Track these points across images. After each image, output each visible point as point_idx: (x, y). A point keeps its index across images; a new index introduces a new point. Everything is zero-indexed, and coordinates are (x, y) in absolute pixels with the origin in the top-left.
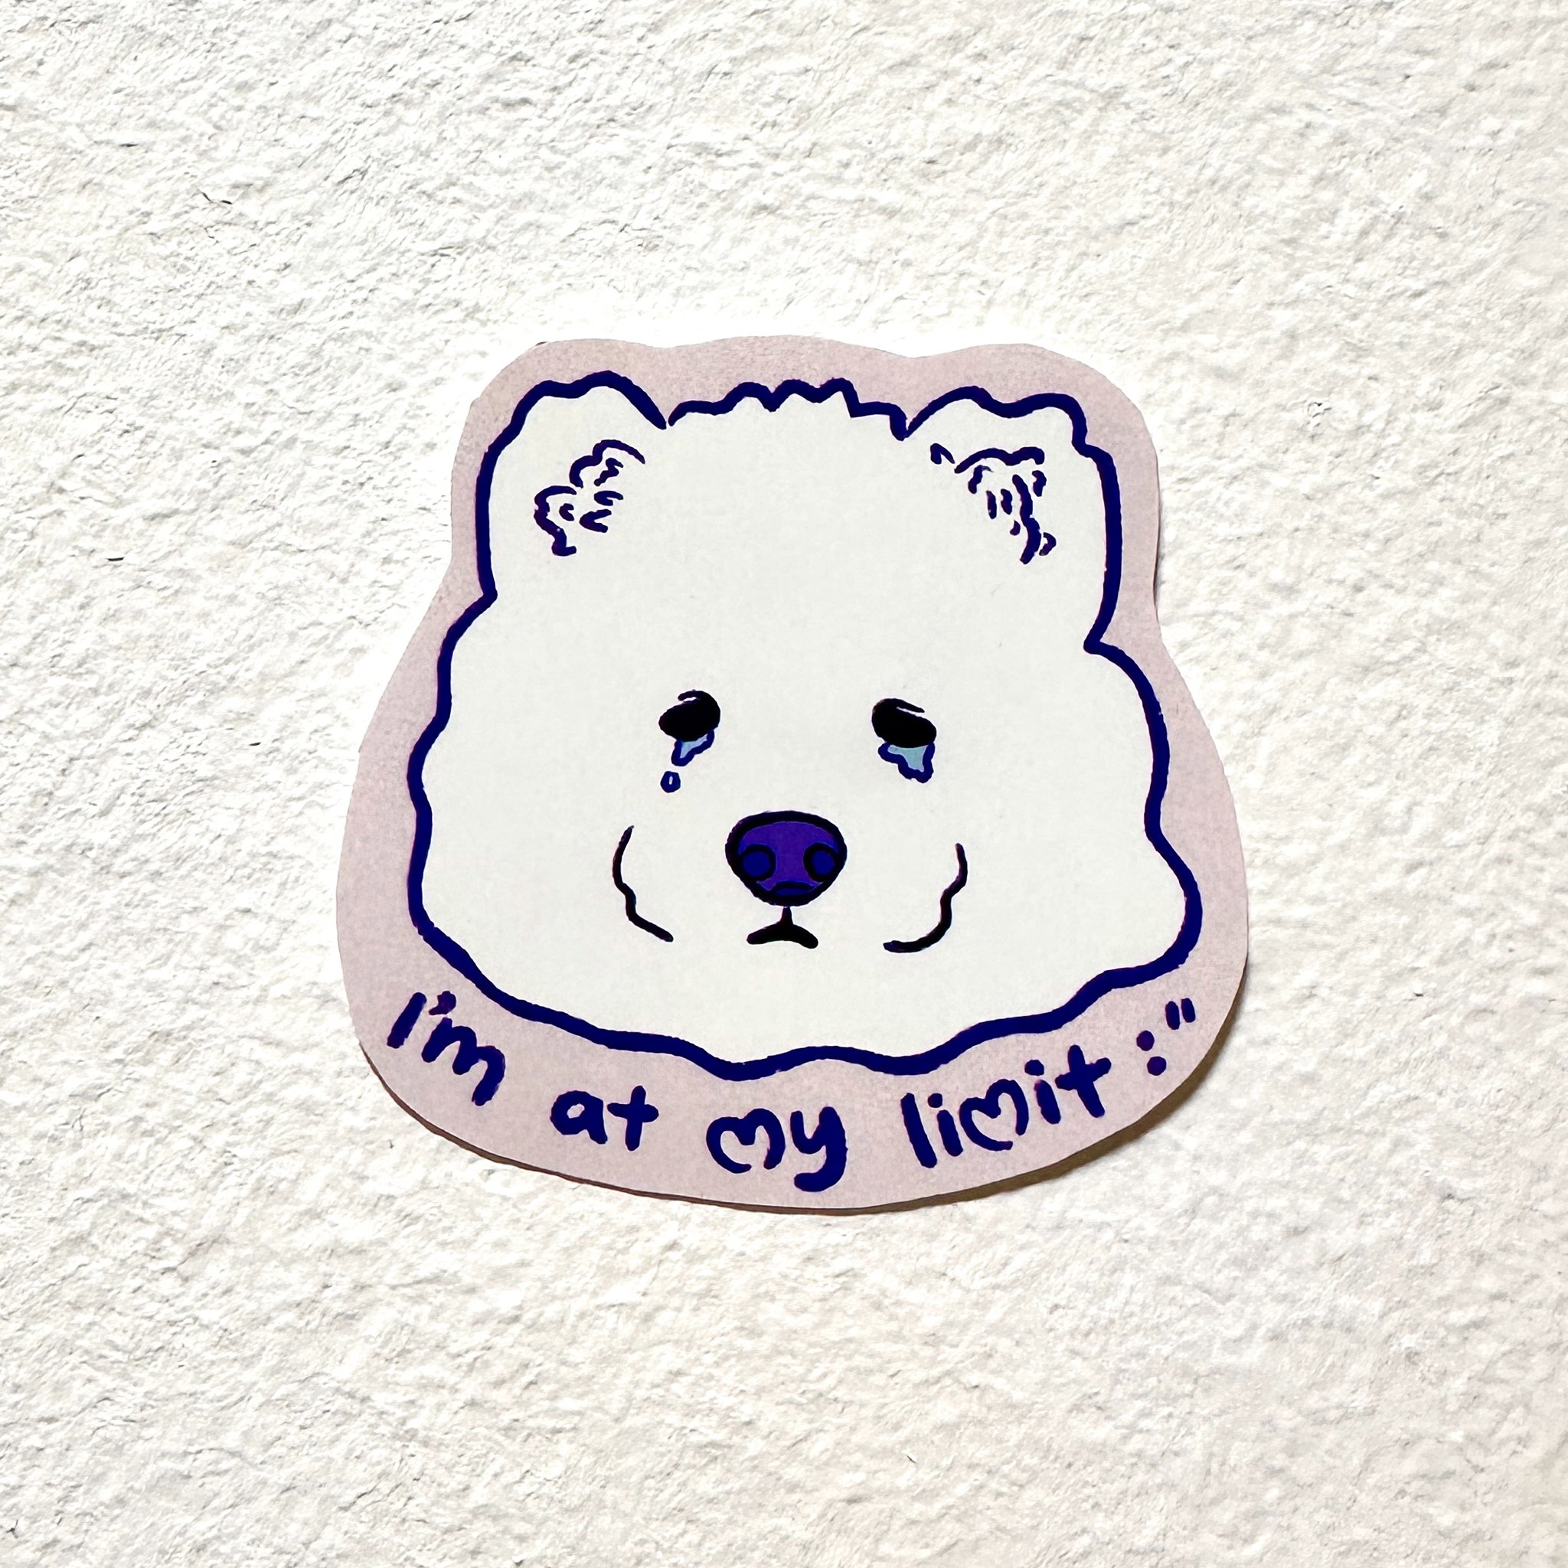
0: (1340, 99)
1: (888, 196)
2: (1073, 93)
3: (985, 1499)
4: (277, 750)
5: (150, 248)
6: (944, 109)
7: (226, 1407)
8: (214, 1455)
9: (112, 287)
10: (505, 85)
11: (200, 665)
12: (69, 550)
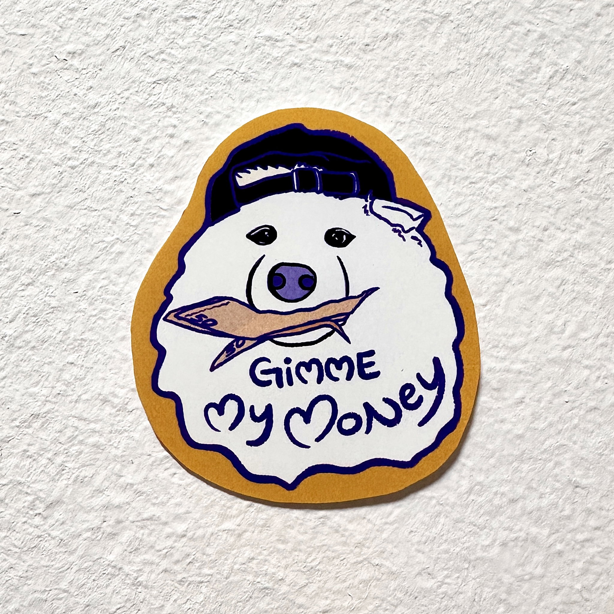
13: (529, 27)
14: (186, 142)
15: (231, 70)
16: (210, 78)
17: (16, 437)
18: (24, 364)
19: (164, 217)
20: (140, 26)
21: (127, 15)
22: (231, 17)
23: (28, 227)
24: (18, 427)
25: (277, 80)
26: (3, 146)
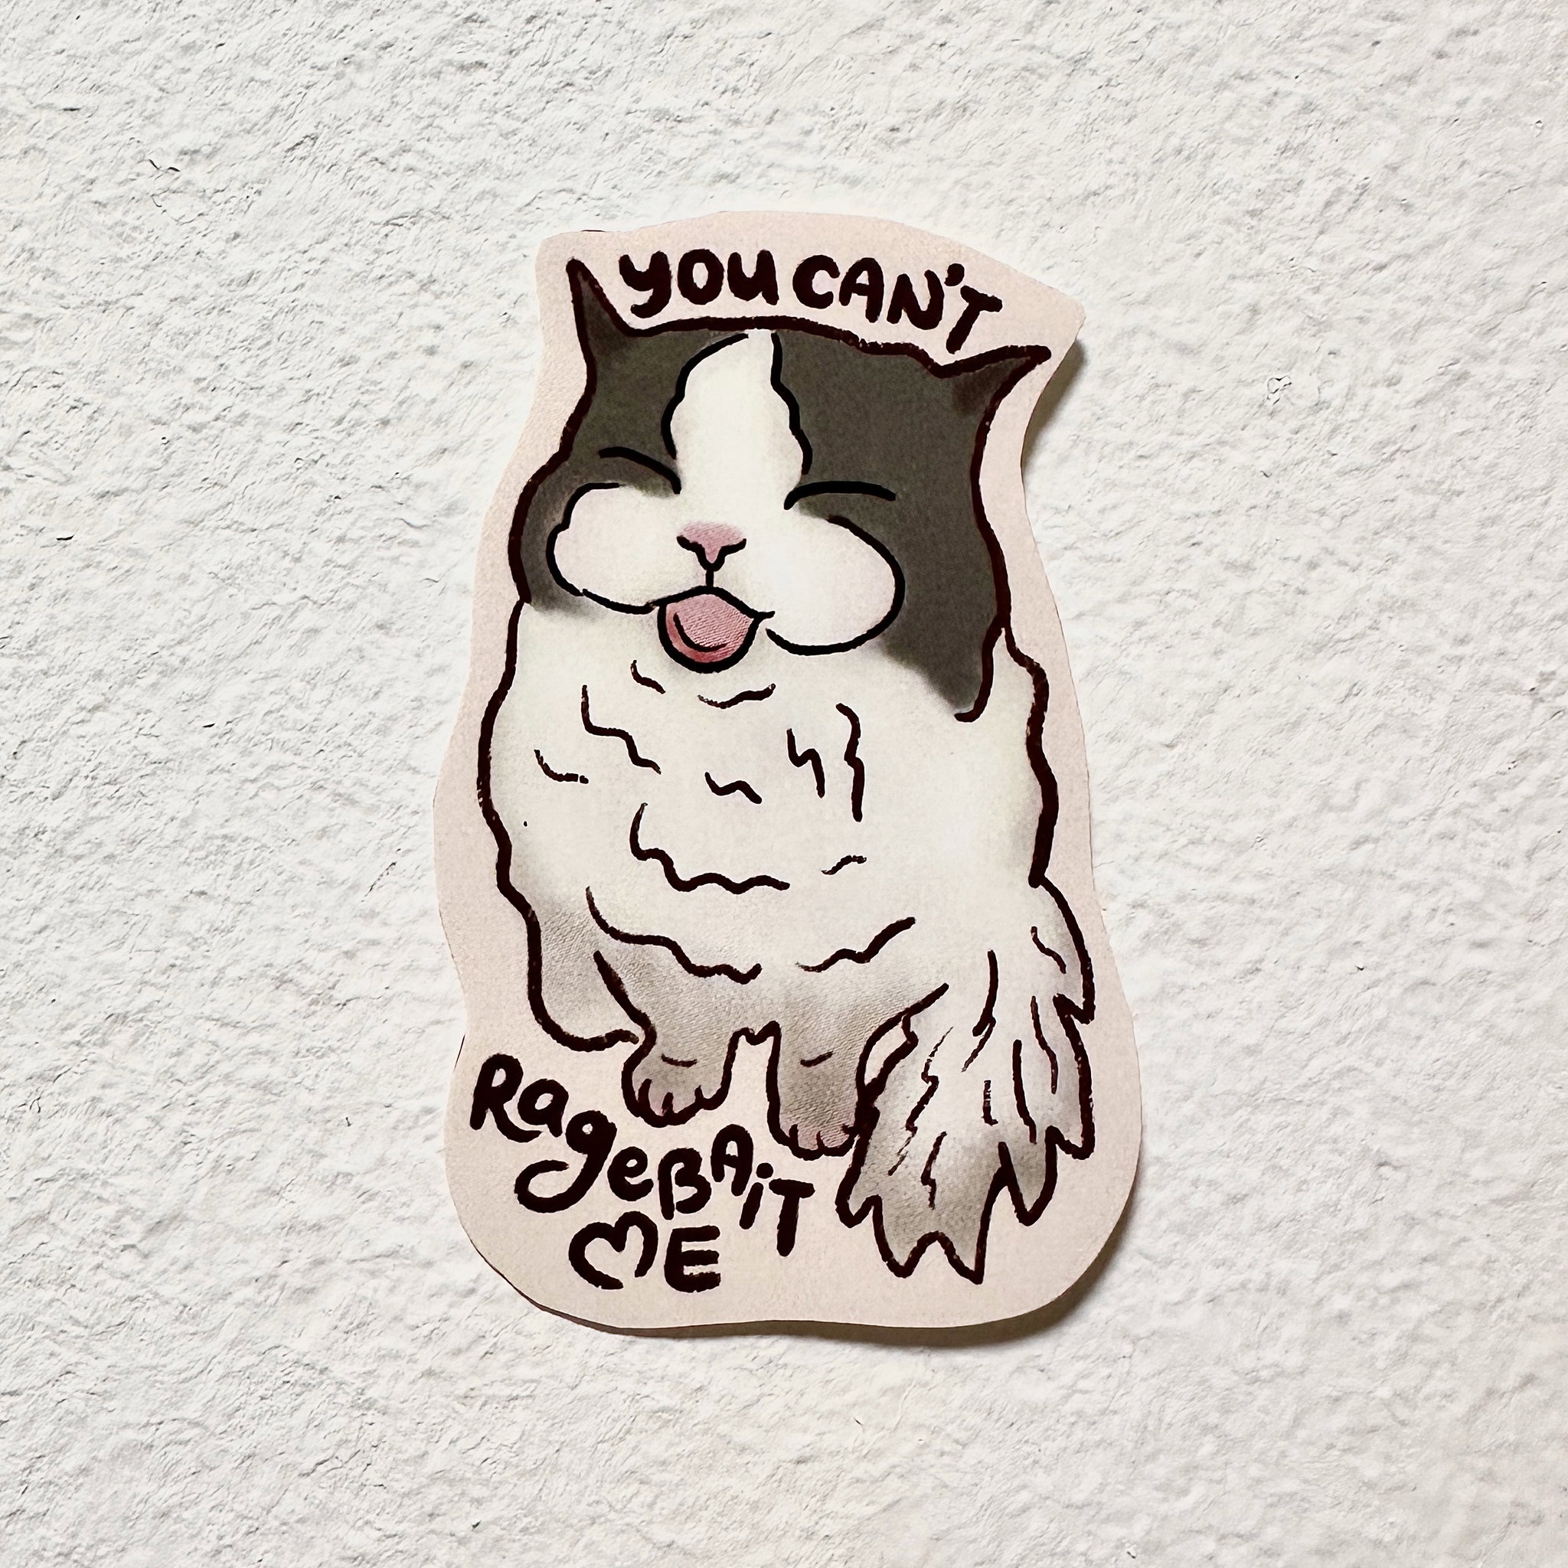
0: (1307, 65)
1: (849, 165)
2: (1037, 58)
3: (930, 1458)
4: (231, 732)
5: (98, 218)
6: (908, 73)
7: (186, 1379)
8: (176, 1425)
9: (56, 259)
10: (458, 48)
11: (152, 646)
12: (17, 529)
13: (1275, 84)
14: (466, 366)
15: (571, 191)
16: (520, 210)
17: (75, 1069)
18: (86, 896)
19: (415, 544)
20: (352, 85)
21: (320, 61)
22: (571, 63)
23: (91, 571)
24: (78, 1044)
26: (29, 377)
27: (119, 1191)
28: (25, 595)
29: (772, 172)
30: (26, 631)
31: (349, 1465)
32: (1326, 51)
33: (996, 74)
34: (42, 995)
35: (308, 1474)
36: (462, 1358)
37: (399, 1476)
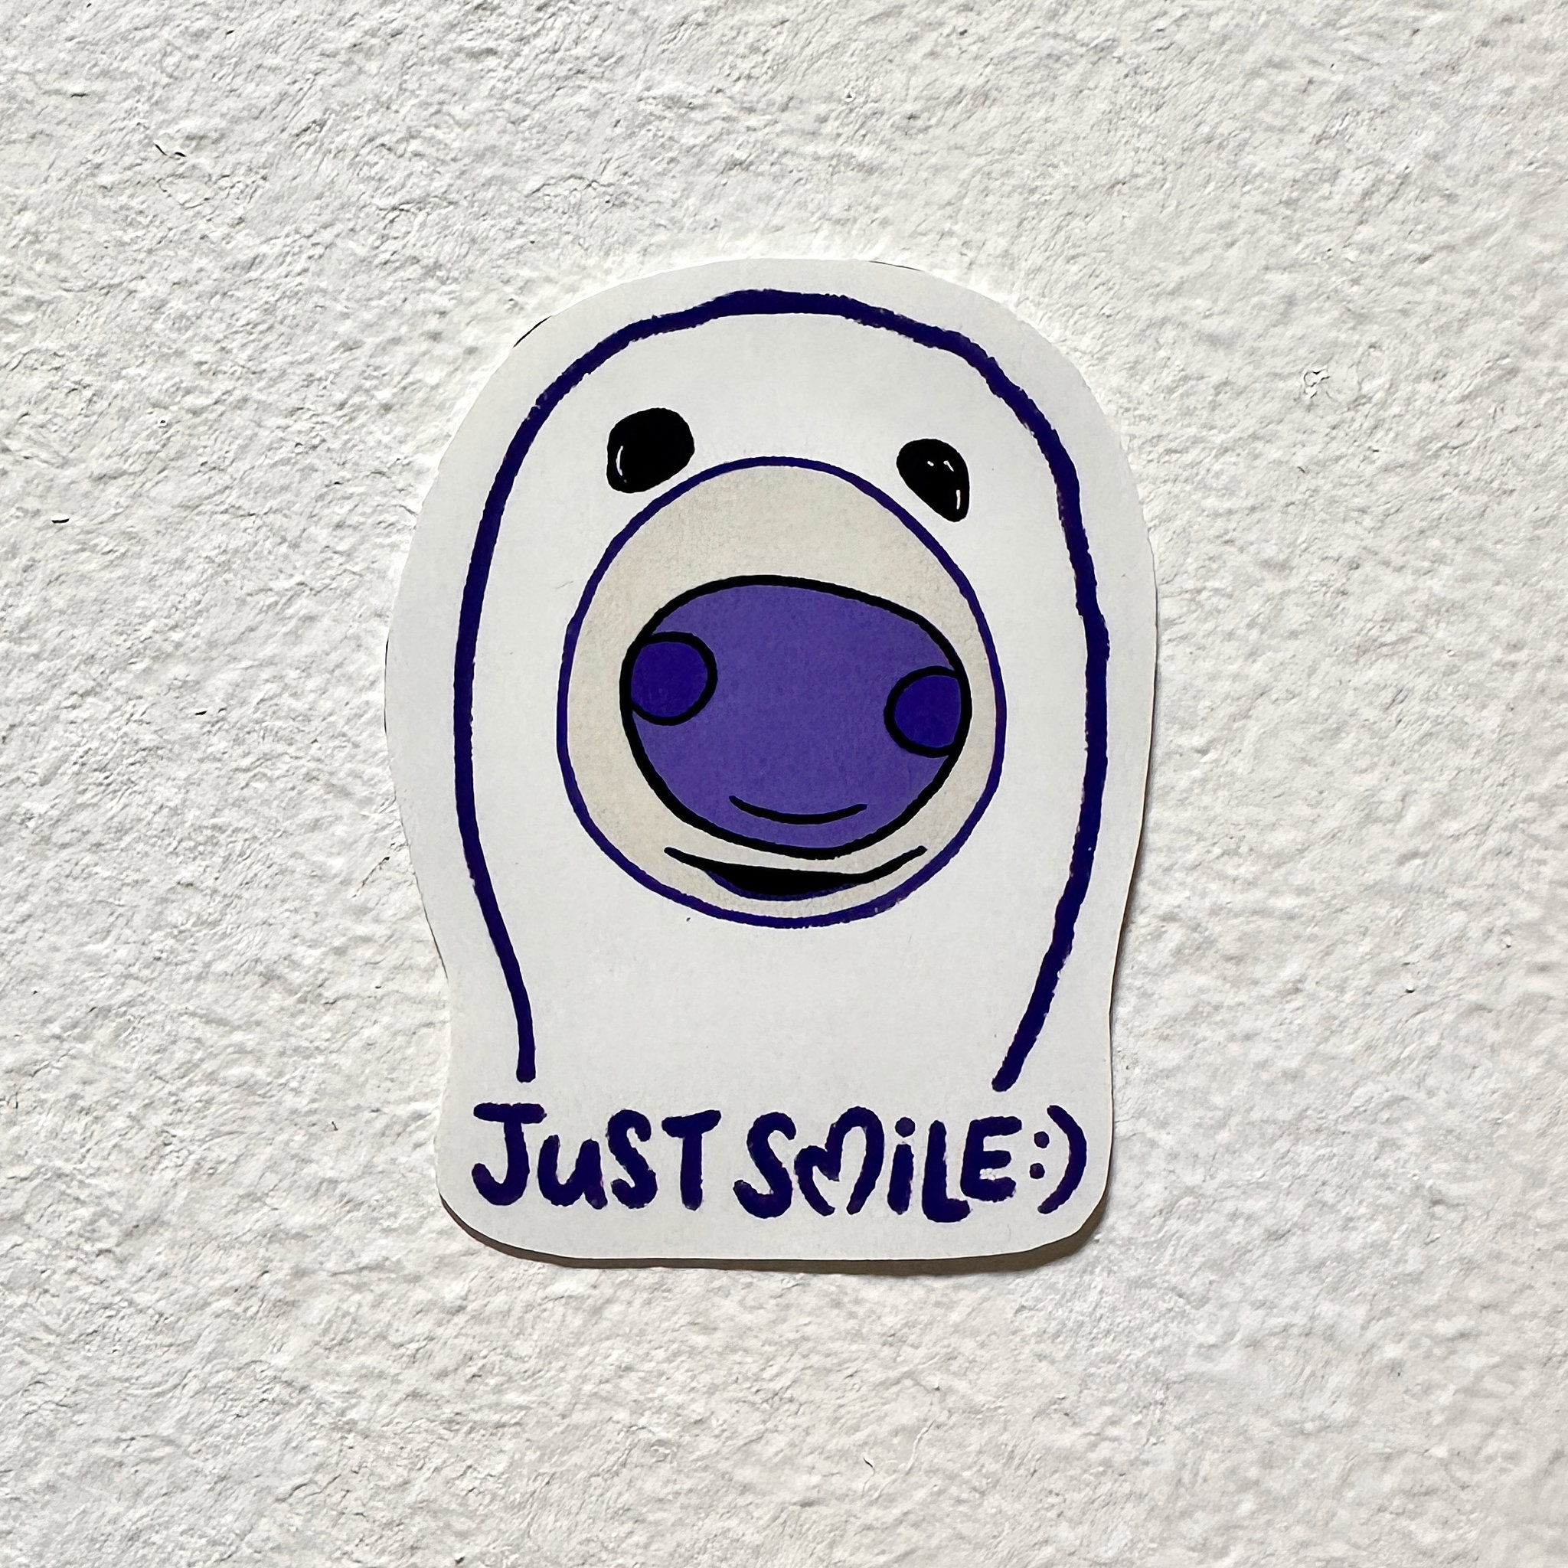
0: (1344, 53)
1: (864, 153)
2: (1062, 46)
3: (946, 1506)
4: (223, 719)
5: (102, 201)
6: (928, 61)
7: (160, 1393)
8: (148, 1442)
9: (60, 242)
10: (471, 34)
11: (146, 631)
12: (13, 510)
13: (1310, 72)
14: (471, 351)
15: (581, 178)
16: (527, 196)
17: (54, 1064)
18: (74, 886)
20: (360, 71)
21: (330, 47)
22: (579, 51)
23: (87, 553)
24: (58, 1037)
25: (692, 202)
26: (30, 361)
27: (97, 1193)
28: (19, 578)
29: (785, 160)
30: (21, 613)
31: (328, 1491)
32: (1364, 39)
33: (1017, 63)
34: (23, 987)
35: (284, 1500)
36: (448, 1381)
37: (380, 1505)
